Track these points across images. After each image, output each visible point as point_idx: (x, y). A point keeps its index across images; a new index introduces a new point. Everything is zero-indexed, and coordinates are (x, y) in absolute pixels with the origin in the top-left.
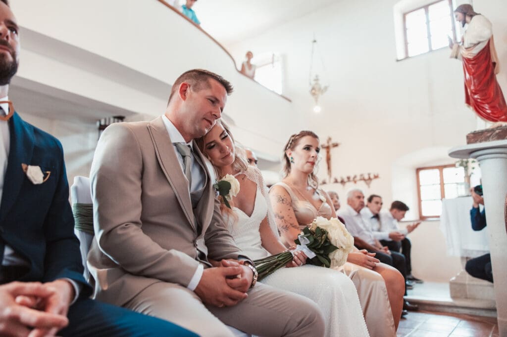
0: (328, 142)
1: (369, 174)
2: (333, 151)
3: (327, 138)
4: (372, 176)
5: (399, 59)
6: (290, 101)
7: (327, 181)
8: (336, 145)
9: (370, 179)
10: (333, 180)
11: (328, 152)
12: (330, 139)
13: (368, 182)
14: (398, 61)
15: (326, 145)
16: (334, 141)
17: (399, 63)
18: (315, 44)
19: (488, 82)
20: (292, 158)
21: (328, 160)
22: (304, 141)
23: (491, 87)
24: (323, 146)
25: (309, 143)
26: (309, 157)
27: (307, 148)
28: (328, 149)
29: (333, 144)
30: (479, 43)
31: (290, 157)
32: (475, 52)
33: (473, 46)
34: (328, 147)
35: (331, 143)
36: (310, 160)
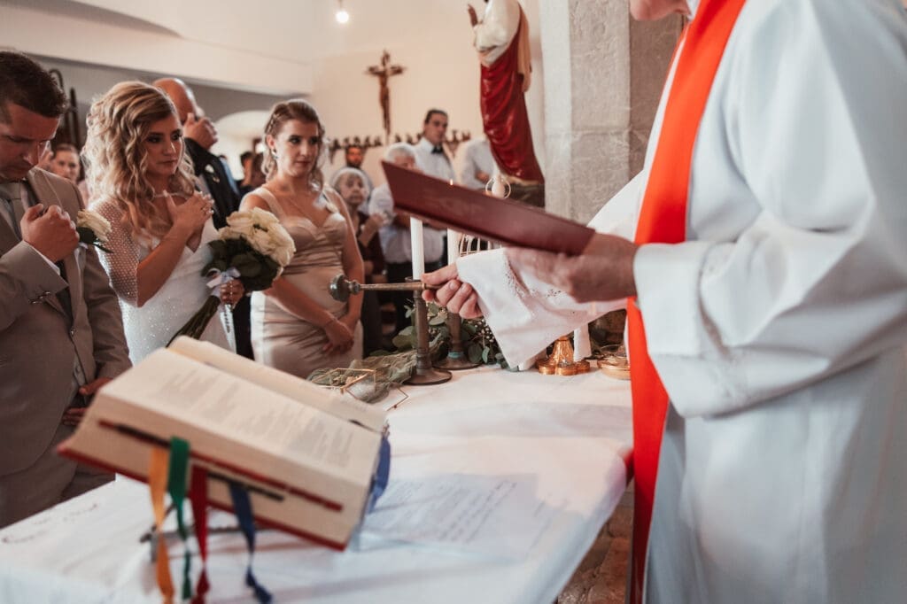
0: (384, 64)
1: (454, 132)
2: (393, 82)
3: (381, 55)
4: (459, 137)
7: (383, 141)
8: (398, 71)
9: (456, 141)
10: (392, 138)
11: (384, 84)
12: (386, 58)
13: (453, 146)
15: (381, 68)
16: (394, 62)
19: (506, 111)
20: (275, 151)
21: (385, 99)
22: (289, 128)
23: (511, 118)
24: (373, 71)
25: (298, 133)
26: (298, 154)
27: (295, 140)
28: (383, 76)
29: (393, 68)
30: (494, 47)
31: (272, 148)
32: (491, 58)
33: (485, 51)
34: (384, 74)
35: (389, 65)
36: (300, 159)
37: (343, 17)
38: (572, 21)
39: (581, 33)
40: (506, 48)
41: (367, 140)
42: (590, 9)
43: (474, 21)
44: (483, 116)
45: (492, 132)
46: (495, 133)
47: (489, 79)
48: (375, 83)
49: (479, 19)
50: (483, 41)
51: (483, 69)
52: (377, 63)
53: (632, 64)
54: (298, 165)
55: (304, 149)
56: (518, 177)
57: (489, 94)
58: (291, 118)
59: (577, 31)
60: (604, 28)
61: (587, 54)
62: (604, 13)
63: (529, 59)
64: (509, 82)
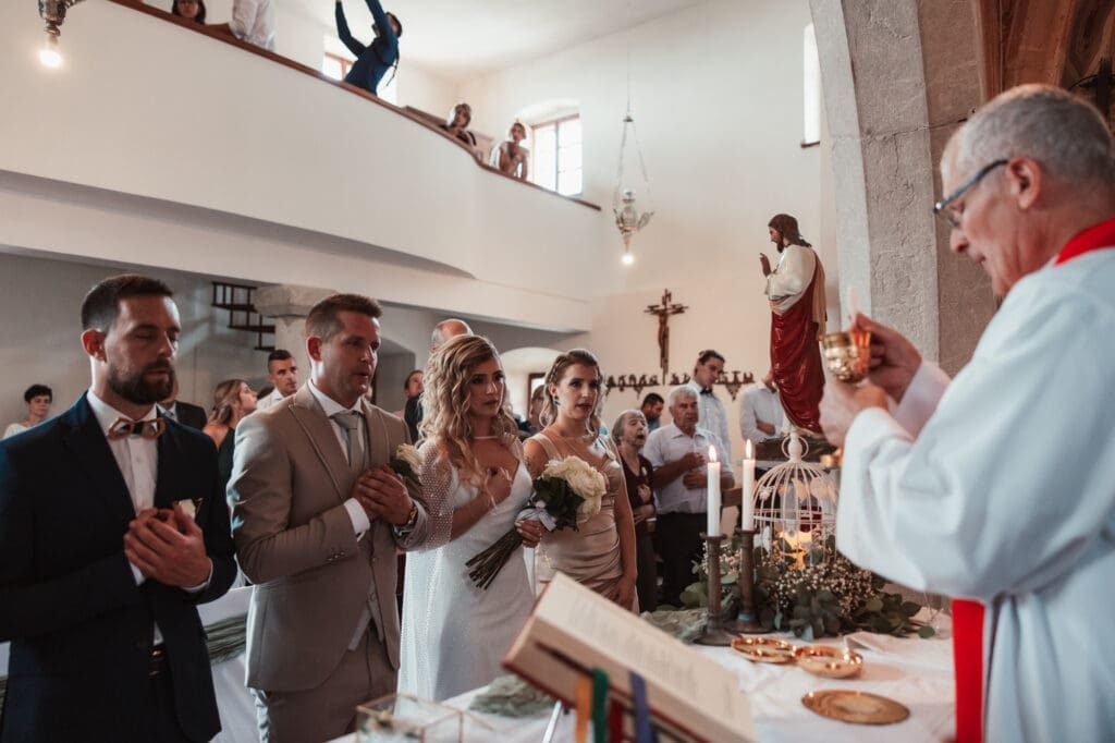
0: (664, 303)
1: (736, 373)
2: (674, 322)
3: (663, 294)
4: (741, 378)
5: (808, 141)
6: (598, 208)
7: (660, 380)
8: (679, 310)
9: (736, 383)
10: (669, 379)
11: (663, 323)
12: (668, 296)
13: (733, 388)
14: (805, 146)
15: (662, 307)
16: (675, 301)
17: (808, 150)
18: (630, 124)
19: (798, 360)
20: (556, 397)
21: (663, 338)
22: (571, 373)
23: (803, 367)
24: (653, 309)
25: (578, 376)
26: (580, 397)
27: (576, 383)
28: (663, 315)
29: (674, 306)
30: (788, 296)
31: (554, 395)
32: (783, 307)
33: (777, 300)
34: (664, 313)
35: (669, 305)
36: (581, 401)
37: (628, 260)
38: (873, 275)
39: (883, 286)
40: (800, 296)
41: (643, 378)
42: (893, 263)
43: (767, 270)
44: (773, 365)
45: (782, 381)
46: (786, 383)
47: (781, 328)
48: (655, 320)
49: (773, 268)
50: (775, 291)
51: (775, 317)
52: (658, 301)
53: (940, 318)
54: (578, 409)
55: (585, 391)
56: (809, 429)
57: (780, 342)
58: (571, 363)
59: (879, 283)
60: (909, 281)
61: (890, 307)
62: (910, 267)
63: (825, 308)
64: (802, 330)
